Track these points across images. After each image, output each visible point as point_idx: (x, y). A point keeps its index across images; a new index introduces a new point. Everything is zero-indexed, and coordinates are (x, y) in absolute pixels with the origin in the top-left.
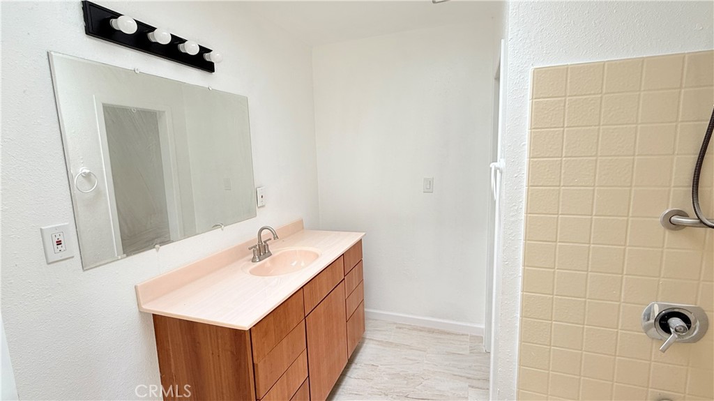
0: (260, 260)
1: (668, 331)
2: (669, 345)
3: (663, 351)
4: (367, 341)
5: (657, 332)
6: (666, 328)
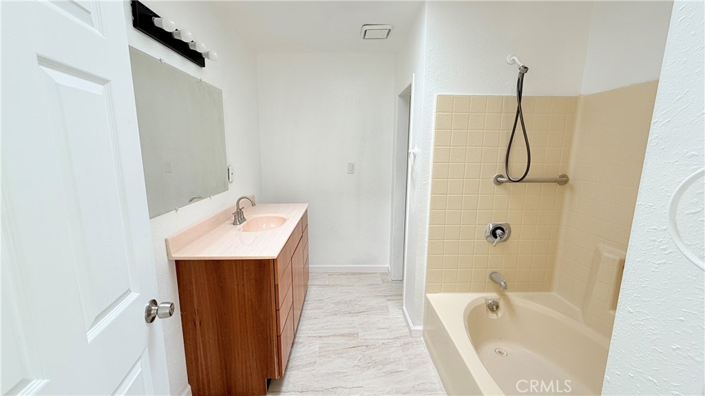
0: (240, 223)
1: (496, 237)
2: (496, 244)
3: (495, 246)
4: (309, 287)
5: (492, 238)
6: (495, 236)
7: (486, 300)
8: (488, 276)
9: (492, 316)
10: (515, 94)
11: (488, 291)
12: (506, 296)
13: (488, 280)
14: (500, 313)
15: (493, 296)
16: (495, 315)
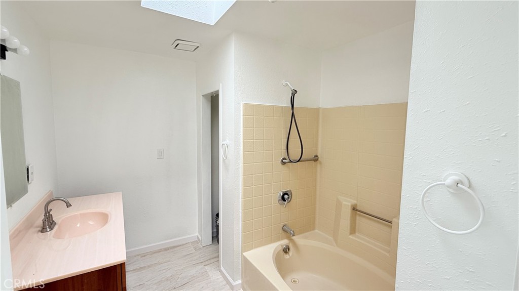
0: (51, 229)
2: (285, 205)
3: (285, 207)
5: (282, 202)
6: (284, 200)
7: (282, 246)
8: (281, 229)
9: (287, 256)
10: (290, 106)
11: (282, 240)
12: (292, 240)
13: (281, 231)
14: (291, 253)
15: (285, 242)
16: (288, 255)
